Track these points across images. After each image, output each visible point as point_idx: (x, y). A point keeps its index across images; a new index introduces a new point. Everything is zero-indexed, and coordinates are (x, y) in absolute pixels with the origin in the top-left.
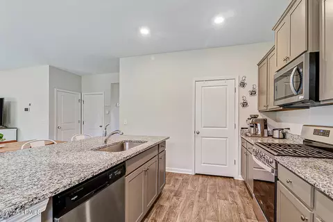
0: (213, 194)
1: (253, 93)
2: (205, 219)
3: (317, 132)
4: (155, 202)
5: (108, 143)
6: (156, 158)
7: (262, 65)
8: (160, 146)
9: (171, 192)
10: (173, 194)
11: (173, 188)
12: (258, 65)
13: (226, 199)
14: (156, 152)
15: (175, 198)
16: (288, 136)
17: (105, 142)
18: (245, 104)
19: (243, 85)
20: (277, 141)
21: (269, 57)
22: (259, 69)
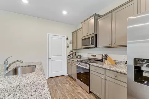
0: (61, 84)
1: (70, 43)
2: (65, 94)
3: (92, 56)
7: (74, 33)
12: (72, 33)
13: (67, 84)
16: (82, 57)
18: (68, 47)
19: (67, 39)
20: (79, 59)
21: (78, 31)
22: (72, 35)
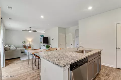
4: (97, 76)
5: (78, 50)
6: (97, 58)
8: (99, 53)
9: (104, 73)
10: (105, 74)
11: (105, 72)
14: (97, 56)
15: (106, 76)
17: (77, 49)
